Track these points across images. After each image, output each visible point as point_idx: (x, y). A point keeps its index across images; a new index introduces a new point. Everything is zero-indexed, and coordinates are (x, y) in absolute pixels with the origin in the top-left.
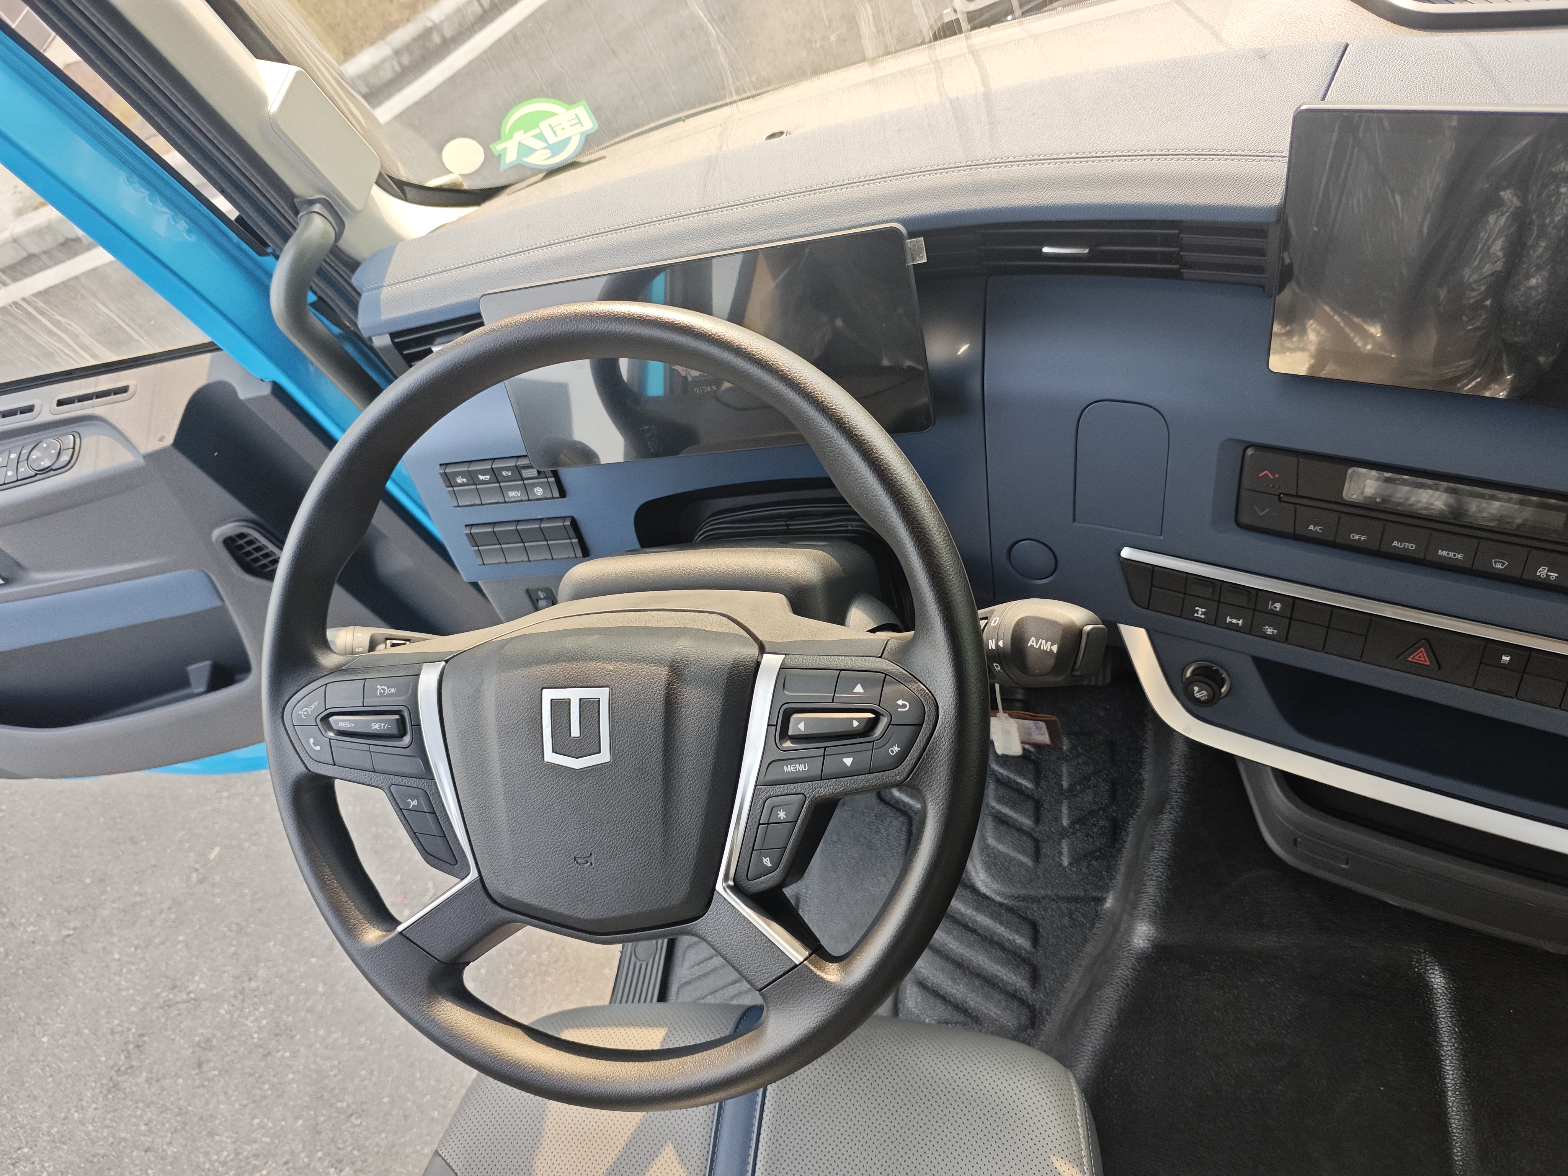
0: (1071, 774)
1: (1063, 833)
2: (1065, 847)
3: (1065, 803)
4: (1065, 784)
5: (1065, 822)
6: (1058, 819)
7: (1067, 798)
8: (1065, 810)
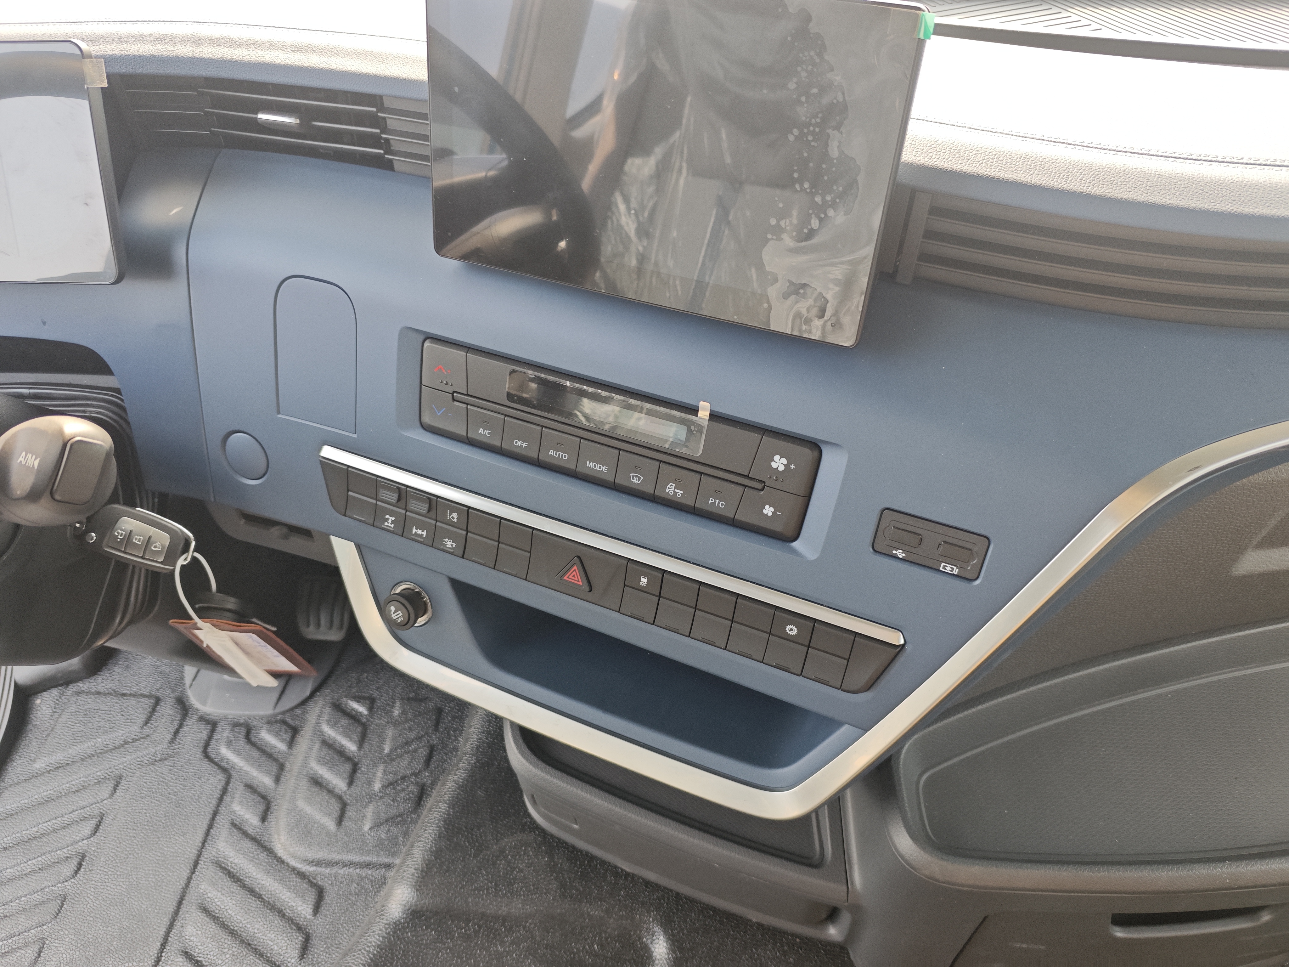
0: (394, 739)
1: (371, 797)
2: (370, 811)
3: (381, 768)
4: (387, 749)
5: (377, 786)
6: (370, 783)
7: (385, 762)
8: (379, 774)
